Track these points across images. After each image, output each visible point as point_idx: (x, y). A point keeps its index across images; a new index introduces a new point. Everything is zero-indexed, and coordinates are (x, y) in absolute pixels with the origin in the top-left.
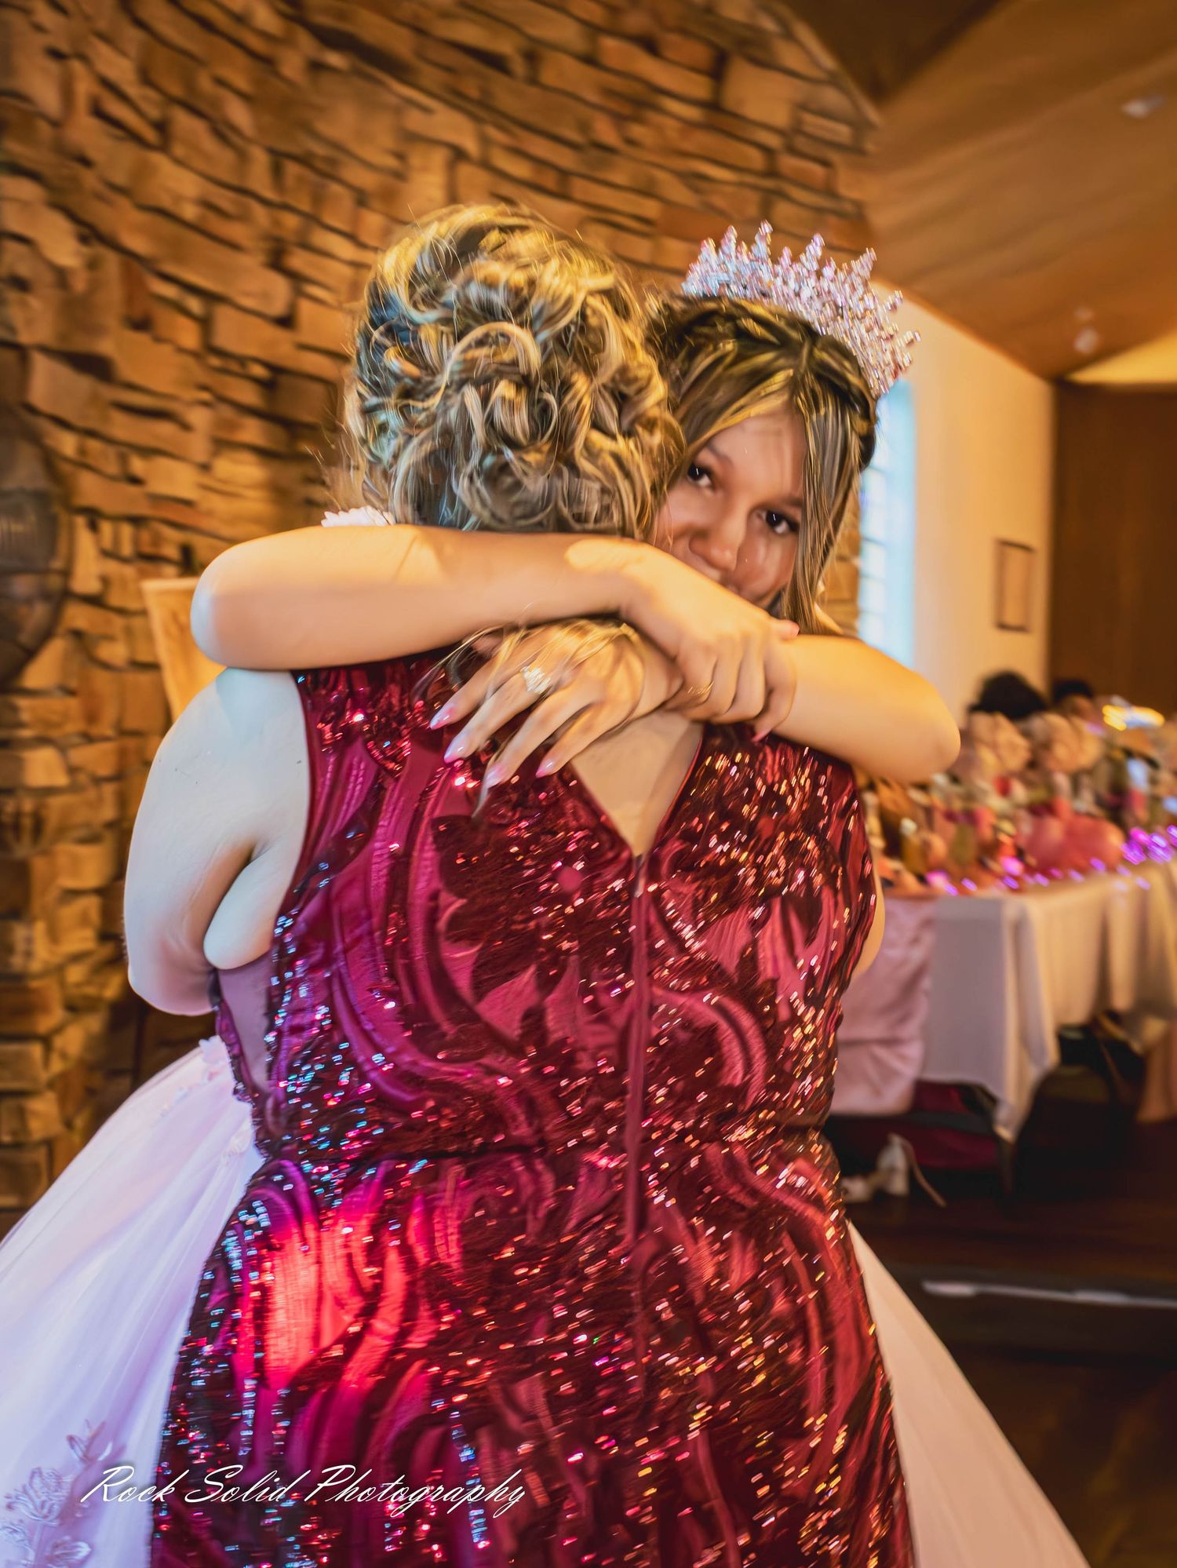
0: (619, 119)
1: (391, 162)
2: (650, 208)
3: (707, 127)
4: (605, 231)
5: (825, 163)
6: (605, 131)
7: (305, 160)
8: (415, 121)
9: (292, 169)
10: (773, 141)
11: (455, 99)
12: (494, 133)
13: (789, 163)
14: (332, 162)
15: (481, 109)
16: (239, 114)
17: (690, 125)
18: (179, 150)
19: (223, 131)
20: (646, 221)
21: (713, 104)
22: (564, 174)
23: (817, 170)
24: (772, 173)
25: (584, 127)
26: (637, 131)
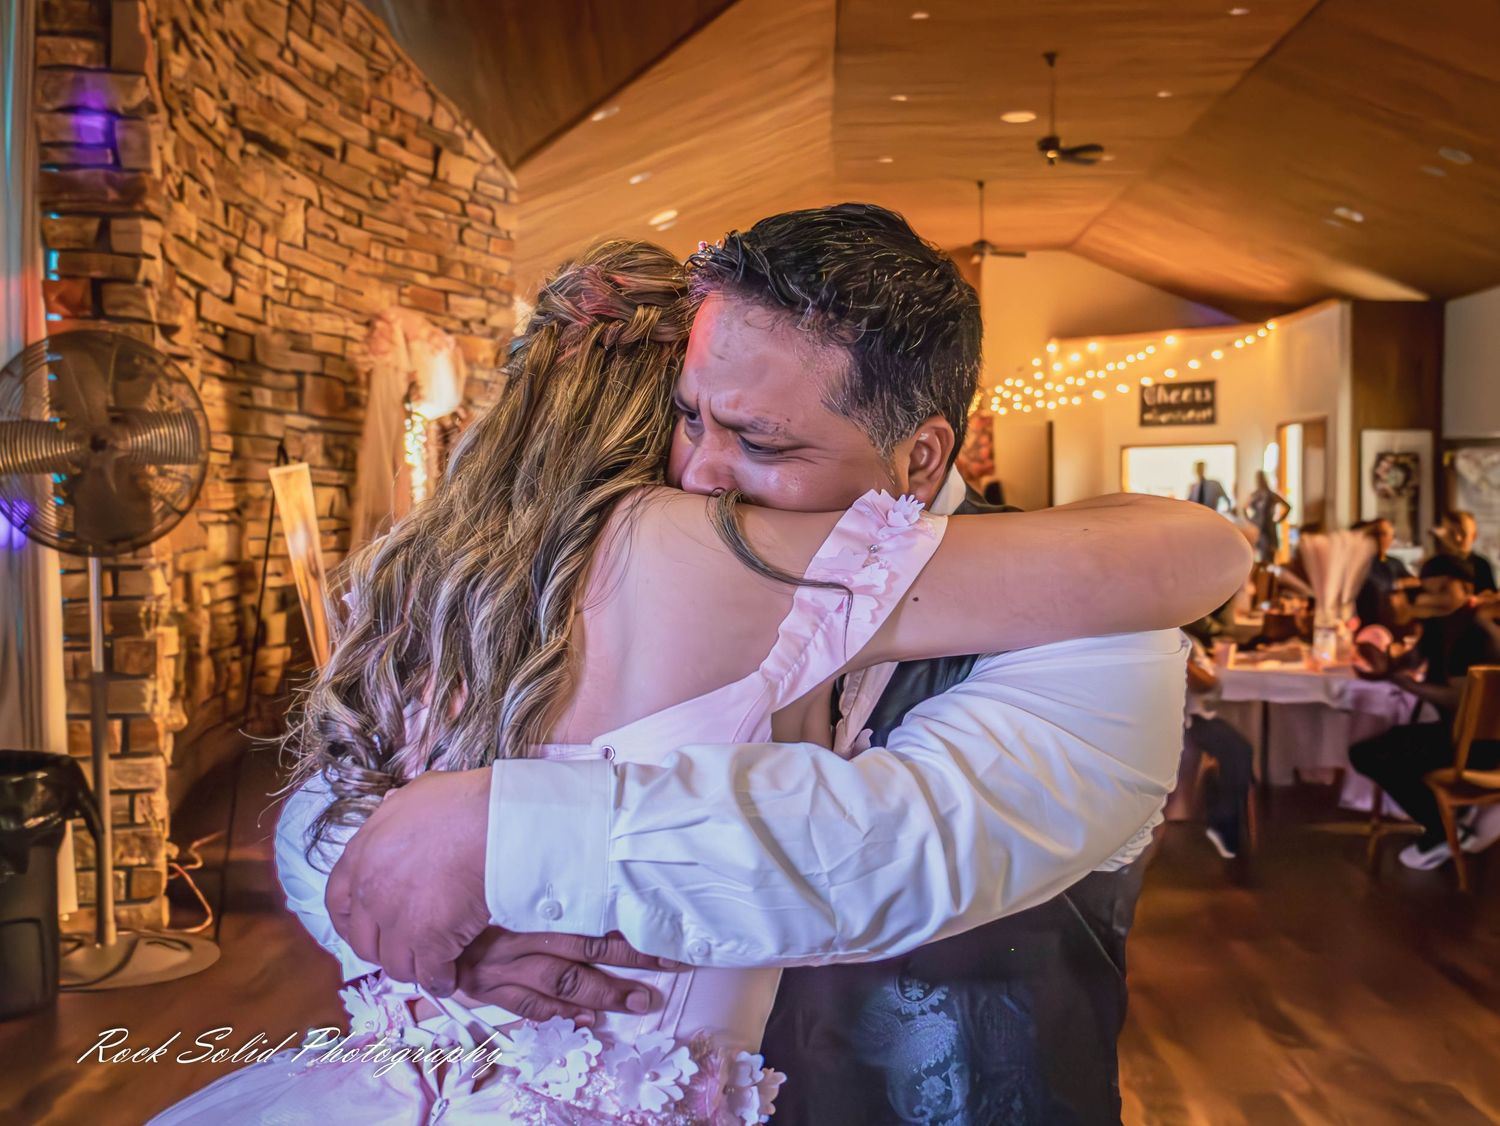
0: (387, 184)
1: (279, 208)
2: (404, 234)
3: (429, 188)
4: (382, 246)
5: (490, 208)
6: (380, 191)
7: (239, 206)
8: (289, 184)
9: (232, 211)
10: (465, 197)
11: (307, 170)
12: (325, 191)
13: (471, 209)
14: (252, 208)
15: (319, 177)
16: (210, 180)
17: (422, 187)
18: (187, 200)
19: (205, 192)
20: (400, 240)
21: (434, 176)
22: (360, 215)
23: (487, 214)
24: (464, 213)
25: (371, 186)
26: (395, 190)
